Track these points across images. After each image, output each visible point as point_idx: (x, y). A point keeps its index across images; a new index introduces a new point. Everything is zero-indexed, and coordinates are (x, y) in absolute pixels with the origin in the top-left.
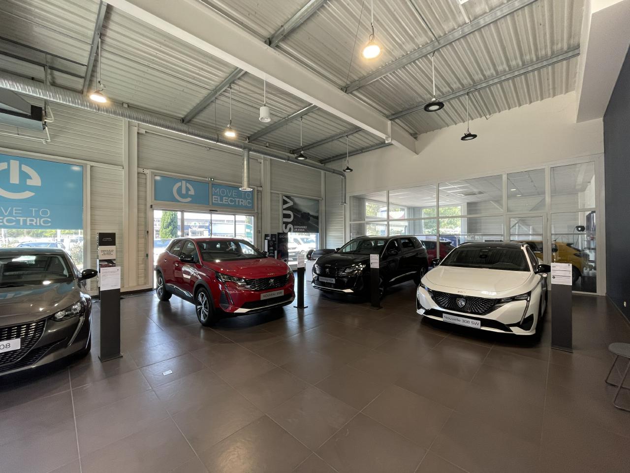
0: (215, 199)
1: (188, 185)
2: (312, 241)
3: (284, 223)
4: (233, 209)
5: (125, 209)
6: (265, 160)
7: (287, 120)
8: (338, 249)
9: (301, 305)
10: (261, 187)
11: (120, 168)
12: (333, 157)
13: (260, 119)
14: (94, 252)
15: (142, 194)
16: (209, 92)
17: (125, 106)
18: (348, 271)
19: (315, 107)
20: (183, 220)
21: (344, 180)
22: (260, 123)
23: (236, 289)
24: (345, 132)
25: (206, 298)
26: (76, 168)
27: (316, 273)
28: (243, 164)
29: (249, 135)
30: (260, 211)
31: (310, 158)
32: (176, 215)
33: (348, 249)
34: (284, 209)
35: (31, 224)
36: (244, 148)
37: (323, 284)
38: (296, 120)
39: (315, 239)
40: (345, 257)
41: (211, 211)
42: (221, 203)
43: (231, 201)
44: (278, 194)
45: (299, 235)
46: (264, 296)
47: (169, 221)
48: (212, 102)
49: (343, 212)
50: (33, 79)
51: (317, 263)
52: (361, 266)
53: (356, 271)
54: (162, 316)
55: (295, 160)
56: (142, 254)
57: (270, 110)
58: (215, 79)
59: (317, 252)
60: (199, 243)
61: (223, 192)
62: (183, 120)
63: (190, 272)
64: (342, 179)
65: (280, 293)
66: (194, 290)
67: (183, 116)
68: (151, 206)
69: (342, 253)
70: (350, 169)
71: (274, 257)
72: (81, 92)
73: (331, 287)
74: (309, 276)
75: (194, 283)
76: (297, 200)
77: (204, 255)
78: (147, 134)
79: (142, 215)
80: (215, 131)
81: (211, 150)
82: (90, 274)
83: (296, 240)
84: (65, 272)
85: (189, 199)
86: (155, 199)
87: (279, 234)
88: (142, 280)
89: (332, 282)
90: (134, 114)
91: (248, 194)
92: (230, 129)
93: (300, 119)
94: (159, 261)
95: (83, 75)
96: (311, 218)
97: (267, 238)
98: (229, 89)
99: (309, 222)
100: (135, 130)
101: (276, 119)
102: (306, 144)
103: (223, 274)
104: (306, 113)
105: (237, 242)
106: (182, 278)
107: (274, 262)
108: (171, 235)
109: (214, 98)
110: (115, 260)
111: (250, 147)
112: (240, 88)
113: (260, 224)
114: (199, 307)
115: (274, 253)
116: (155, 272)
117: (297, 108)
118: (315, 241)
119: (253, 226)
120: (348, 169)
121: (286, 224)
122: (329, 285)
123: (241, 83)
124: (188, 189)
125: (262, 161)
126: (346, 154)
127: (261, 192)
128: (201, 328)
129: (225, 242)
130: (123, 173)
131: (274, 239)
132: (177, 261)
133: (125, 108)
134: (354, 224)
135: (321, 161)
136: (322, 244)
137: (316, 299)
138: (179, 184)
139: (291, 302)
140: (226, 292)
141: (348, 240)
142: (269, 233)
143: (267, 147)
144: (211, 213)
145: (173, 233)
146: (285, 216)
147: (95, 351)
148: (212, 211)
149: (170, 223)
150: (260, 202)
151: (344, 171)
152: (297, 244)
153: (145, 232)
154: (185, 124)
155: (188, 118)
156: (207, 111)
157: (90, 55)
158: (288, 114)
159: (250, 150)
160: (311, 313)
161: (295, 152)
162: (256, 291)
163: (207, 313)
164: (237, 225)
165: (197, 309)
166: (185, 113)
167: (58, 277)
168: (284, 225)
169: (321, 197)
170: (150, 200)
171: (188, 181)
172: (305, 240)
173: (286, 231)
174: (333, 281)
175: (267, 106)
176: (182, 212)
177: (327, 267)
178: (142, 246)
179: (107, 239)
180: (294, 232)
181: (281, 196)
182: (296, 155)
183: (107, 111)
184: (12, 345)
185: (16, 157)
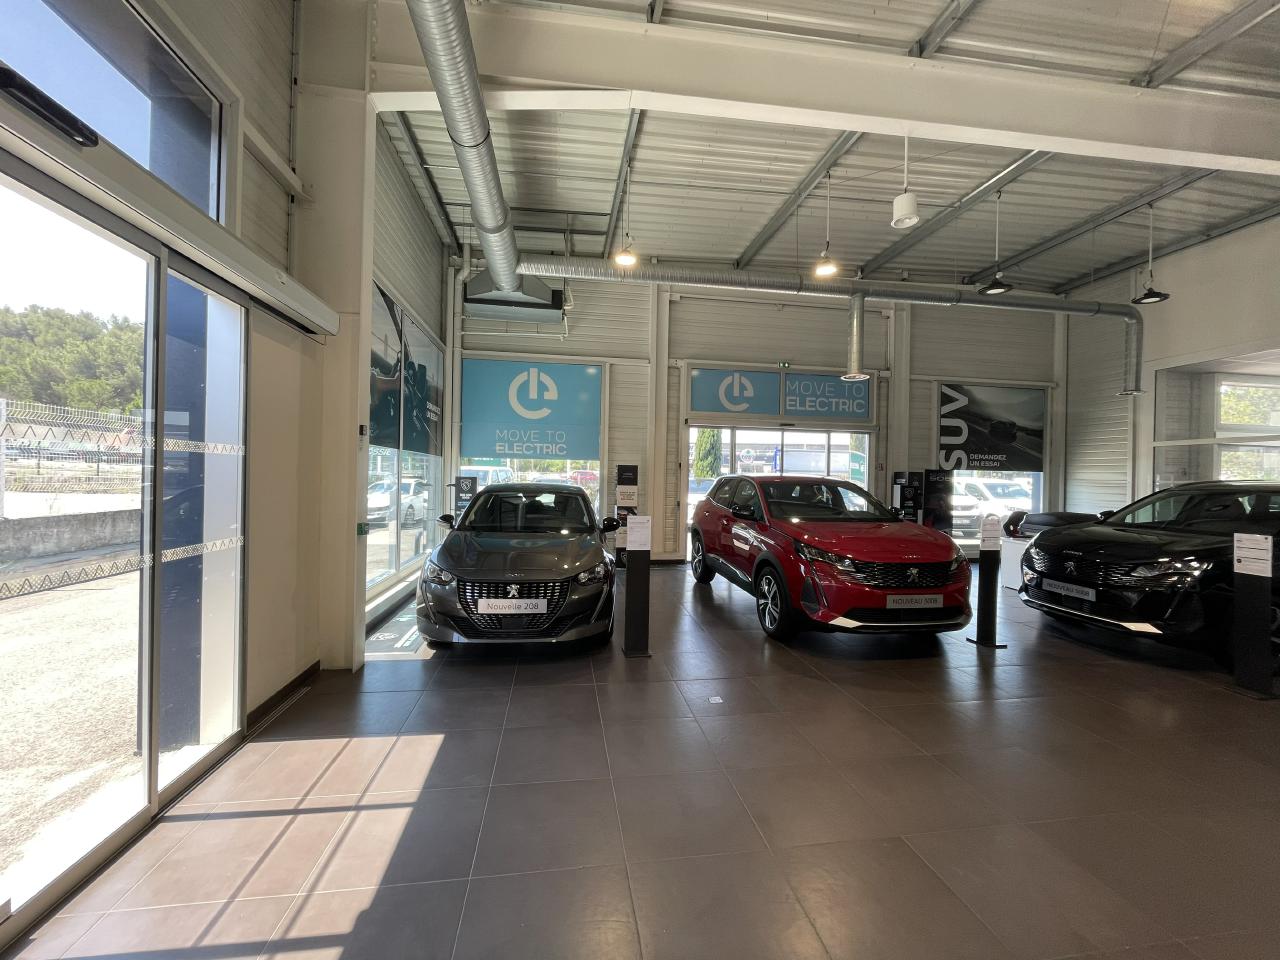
0: (791, 403)
1: (745, 381)
2: (1021, 493)
3: (942, 447)
4: (825, 419)
5: (650, 428)
6: (898, 309)
7: (956, 210)
8: (1108, 514)
9: (986, 639)
10: (888, 369)
11: (644, 363)
12: (1097, 270)
13: (892, 224)
14: (612, 494)
15: (673, 401)
16: (787, 197)
17: (654, 261)
18: (1141, 573)
19: (1041, 154)
20: (733, 445)
21: (1134, 330)
22: (893, 232)
23: (834, 578)
24: (1141, 196)
25: (775, 588)
26: (592, 371)
27: (1032, 568)
28: (851, 324)
29: (861, 264)
30: (883, 423)
31: (1021, 285)
32: (719, 437)
33: (1144, 516)
34: (943, 416)
35: (548, 453)
36: (852, 292)
37: (1053, 597)
38: (984, 201)
39: (1028, 488)
40: (1133, 535)
41: (782, 425)
42: (803, 409)
43: (822, 404)
44: (929, 381)
45: (984, 476)
46: (893, 602)
47: (708, 446)
48: (792, 215)
49: (1130, 415)
50: (552, 253)
51: (1036, 545)
52: (1195, 564)
53: (1175, 578)
54: (700, 609)
55: (981, 297)
56: (671, 502)
57: (918, 196)
58: (799, 170)
59: (1036, 519)
60: (765, 484)
61: (806, 388)
62: (738, 264)
63: (746, 537)
64: (1128, 324)
65: (936, 601)
66: (754, 569)
67: (736, 256)
68: (686, 420)
69: (1121, 525)
70: (1157, 295)
71: (916, 521)
72: (601, 256)
73: (1081, 610)
74: (1011, 575)
75: (755, 557)
76: (980, 394)
77: (772, 508)
78: (684, 301)
79: (673, 436)
80: (795, 271)
81: (786, 309)
82: (611, 525)
83: (972, 489)
84: (586, 519)
85: (745, 406)
86: (692, 409)
87: (929, 472)
88: (670, 544)
89: (1086, 598)
90: (669, 272)
91: (858, 390)
92: (827, 260)
93: (994, 197)
94: (696, 514)
95: (605, 229)
96: (1019, 434)
97: (898, 481)
98: (827, 180)
99: (1014, 444)
100: (666, 297)
101: (930, 213)
102: (1006, 254)
103: (808, 545)
104: (1013, 178)
105: (833, 487)
106: (732, 547)
107: (916, 531)
108: (710, 473)
109: (795, 207)
110: (636, 508)
111: (866, 288)
112: (849, 170)
113: (882, 451)
114: (762, 601)
115: (915, 515)
116: (689, 535)
117: (987, 172)
118: (1030, 492)
119: (866, 456)
120: (1151, 294)
121: (949, 449)
122: (1078, 603)
123: (851, 160)
124: (743, 388)
125: (892, 313)
126: (1146, 253)
127: (887, 380)
128: (766, 640)
129: (810, 486)
130: (648, 369)
131: (916, 484)
132: (726, 516)
133: (654, 265)
134: (1168, 450)
135: (1057, 289)
136: (1051, 499)
137: (1032, 635)
138: (728, 380)
139: (958, 626)
140: (813, 579)
141: (1144, 491)
142: (904, 468)
143: (903, 280)
144: (783, 430)
145: (714, 469)
146: (945, 431)
147: (618, 639)
148: (785, 426)
149: (709, 451)
150: (883, 403)
151: (1137, 302)
152: (975, 499)
153: (678, 466)
154: (742, 269)
155: (746, 258)
156: (780, 236)
157: (615, 198)
158: (963, 192)
159: (866, 293)
160: (1015, 661)
161: (975, 278)
162: (875, 586)
163: (777, 617)
164: (832, 454)
165: (758, 606)
166: (742, 250)
167: (575, 526)
168: (943, 452)
169: (1052, 381)
170: (684, 411)
171: (743, 372)
172: (1000, 490)
173: (946, 466)
174: (1091, 595)
175: (911, 191)
176: (733, 429)
177: (1070, 558)
178: (671, 488)
179: (627, 475)
180: (969, 467)
181: (935, 386)
182: (979, 286)
183: (635, 276)
184: (540, 606)
185: (535, 364)
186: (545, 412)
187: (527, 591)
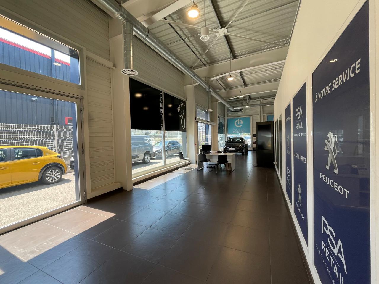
184: (235, 149)
185: (239, 118)
186: (241, 126)
187: (233, 147)
